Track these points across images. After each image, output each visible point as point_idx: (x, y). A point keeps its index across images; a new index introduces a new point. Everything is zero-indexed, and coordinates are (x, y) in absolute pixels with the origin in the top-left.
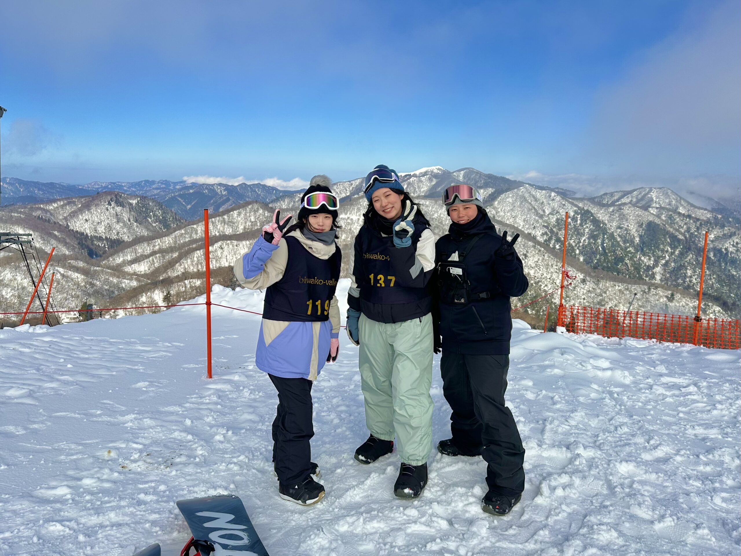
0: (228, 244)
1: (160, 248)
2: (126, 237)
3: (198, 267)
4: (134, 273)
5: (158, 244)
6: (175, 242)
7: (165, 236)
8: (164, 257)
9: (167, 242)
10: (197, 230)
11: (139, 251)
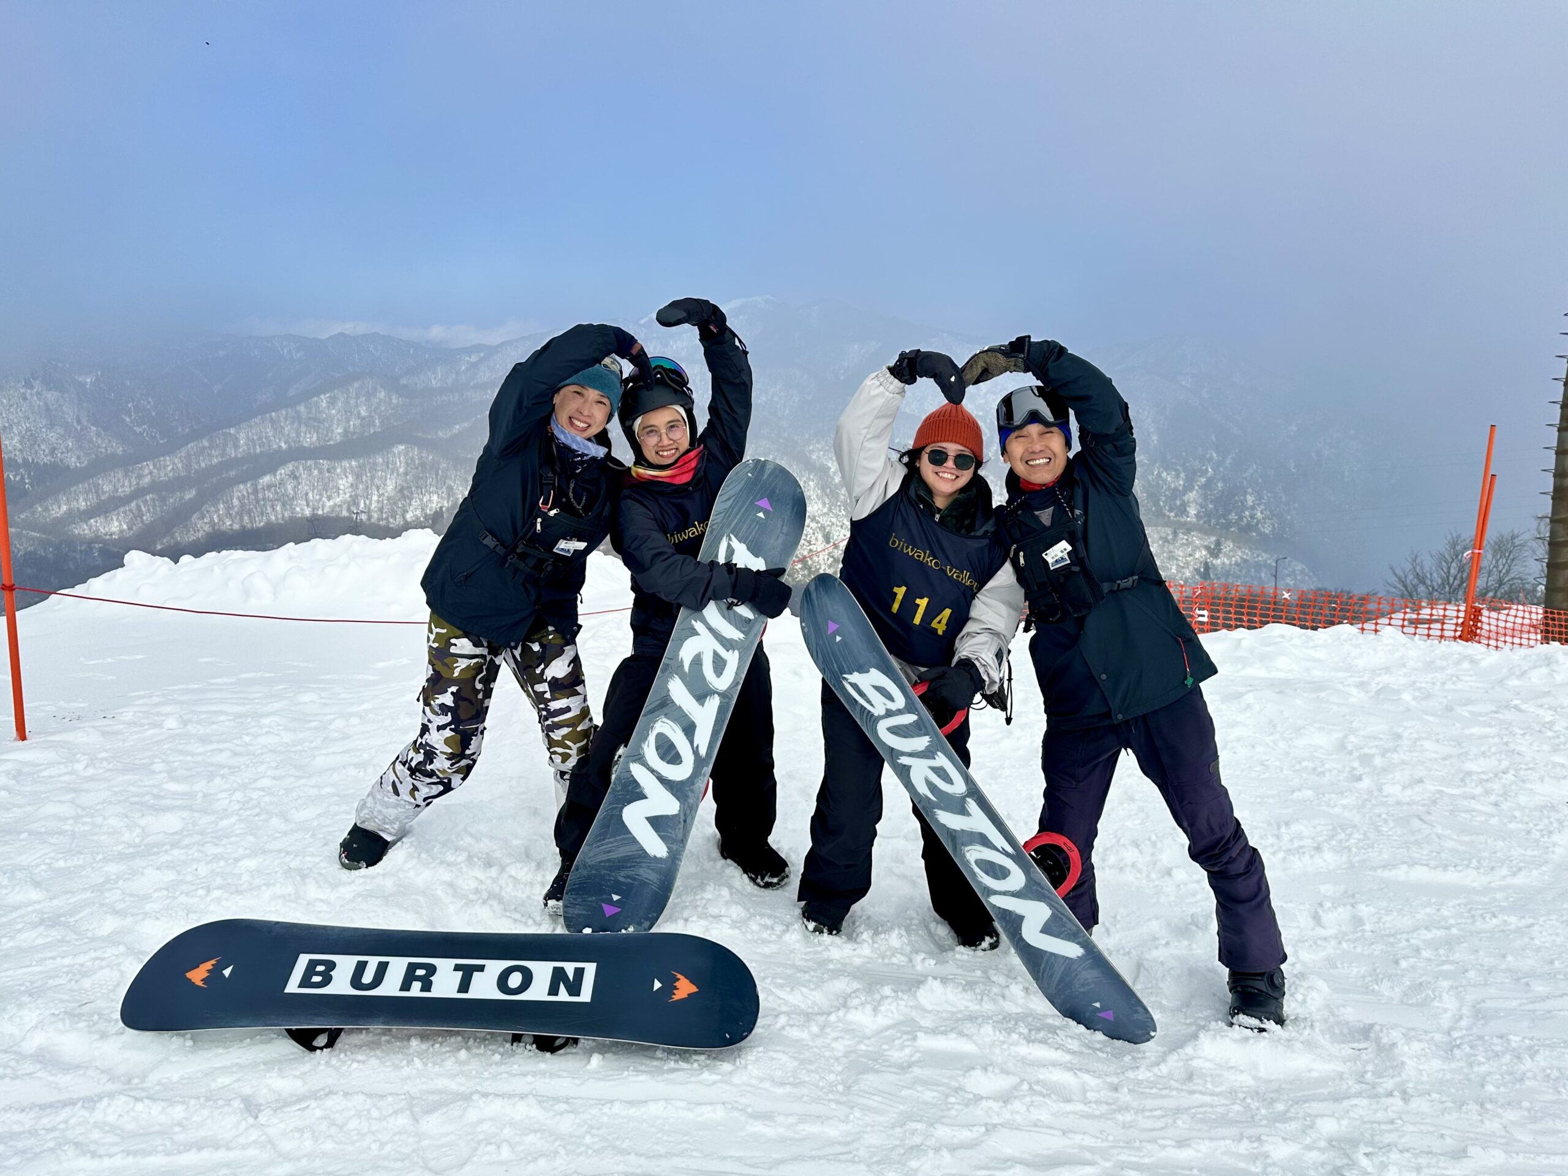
0: (309, 469)
1: (153, 482)
2: (74, 459)
3: (242, 519)
4: (97, 537)
5: (148, 473)
6: (188, 467)
7: (163, 455)
8: (163, 500)
9: (171, 467)
10: (237, 440)
11: (106, 488)
